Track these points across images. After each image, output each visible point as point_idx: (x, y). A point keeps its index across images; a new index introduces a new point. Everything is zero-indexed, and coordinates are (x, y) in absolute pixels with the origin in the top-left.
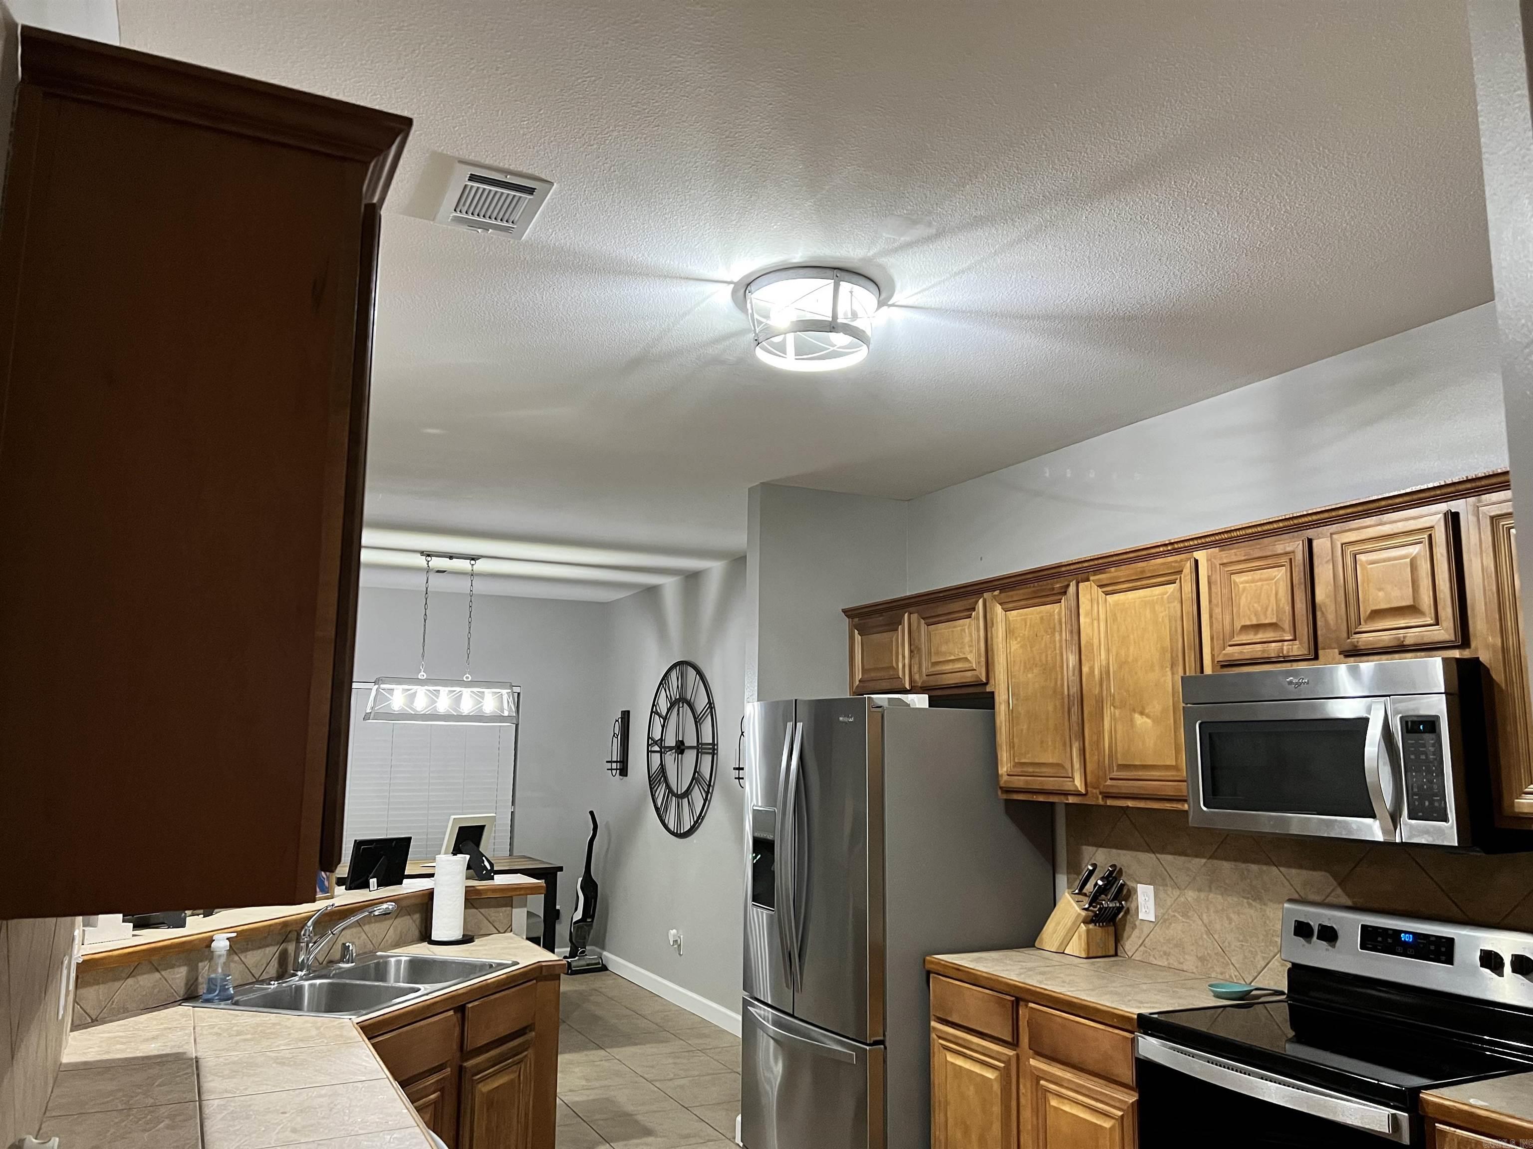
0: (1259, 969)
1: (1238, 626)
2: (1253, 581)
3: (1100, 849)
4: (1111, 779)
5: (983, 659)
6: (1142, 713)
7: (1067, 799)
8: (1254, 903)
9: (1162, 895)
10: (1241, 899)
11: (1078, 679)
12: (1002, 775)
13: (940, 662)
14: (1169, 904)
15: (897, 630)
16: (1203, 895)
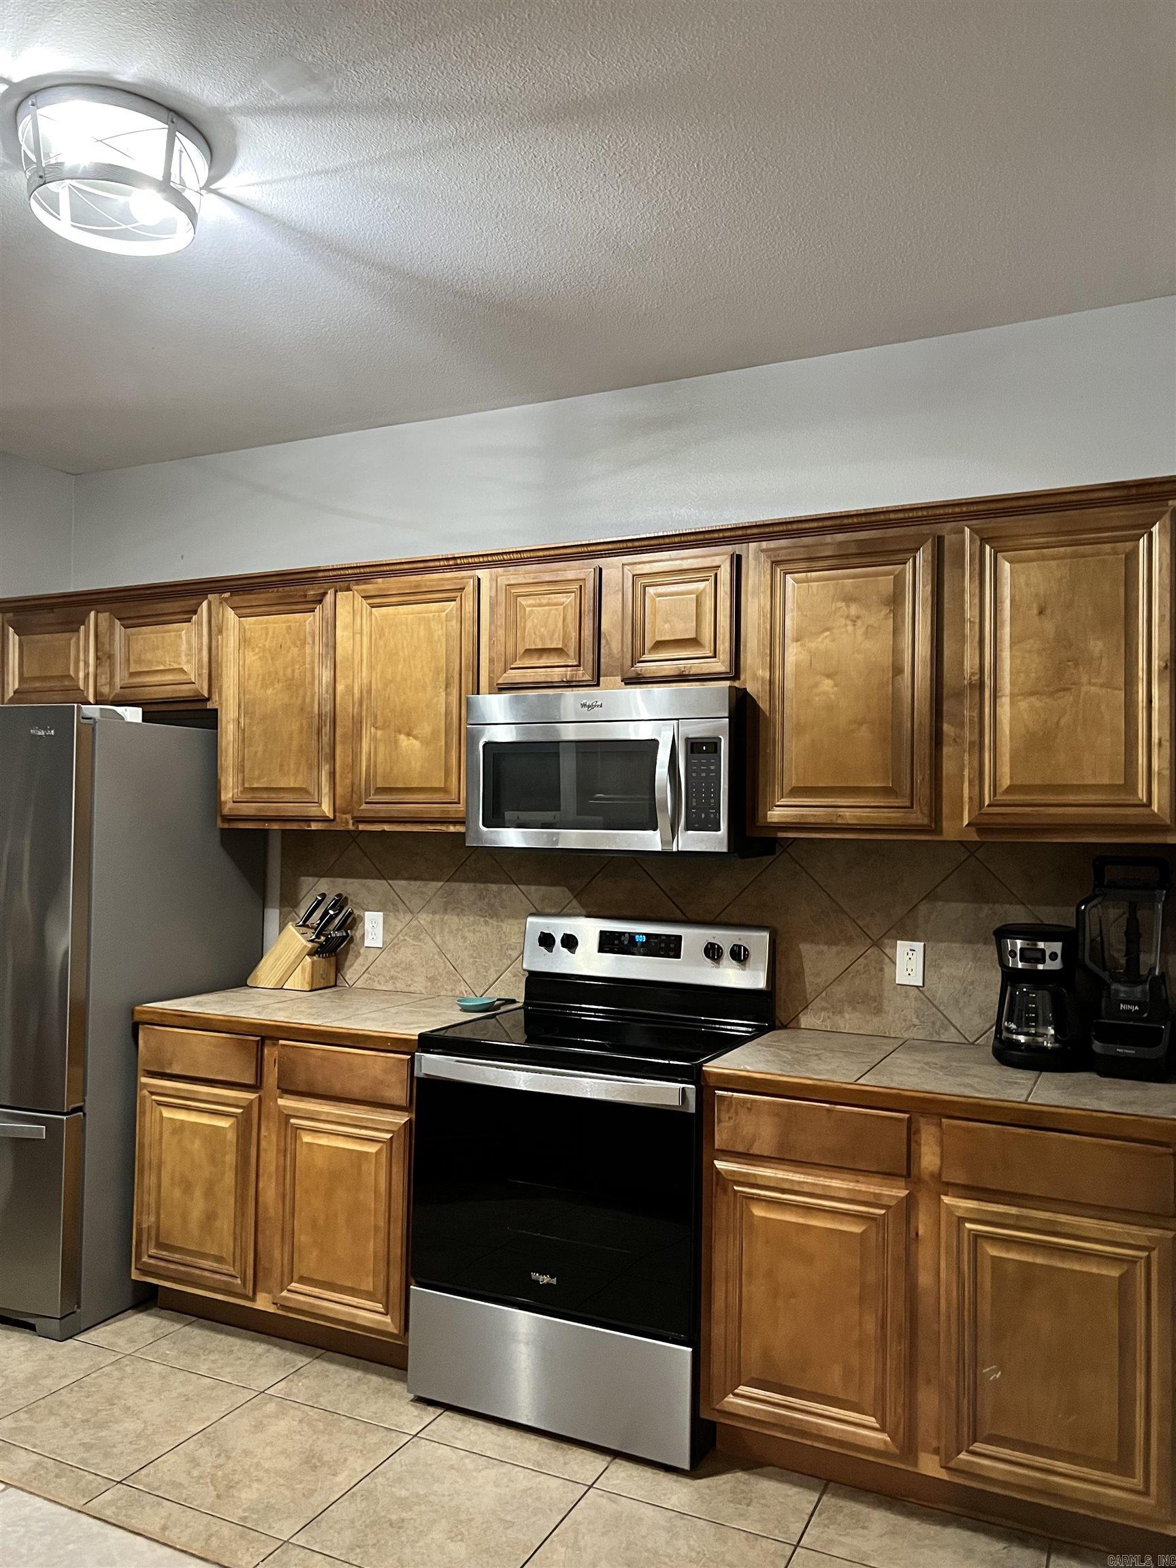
0: (491, 982)
1: (521, 650)
2: (540, 605)
3: (322, 879)
4: (366, 803)
5: (205, 671)
6: (408, 735)
7: (310, 826)
8: (490, 921)
9: (392, 920)
10: (478, 918)
11: (332, 697)
12: (225, 802)
13: (144, 672)
14: (399, 928)
15: (78, 630)
16: (437, 917)
